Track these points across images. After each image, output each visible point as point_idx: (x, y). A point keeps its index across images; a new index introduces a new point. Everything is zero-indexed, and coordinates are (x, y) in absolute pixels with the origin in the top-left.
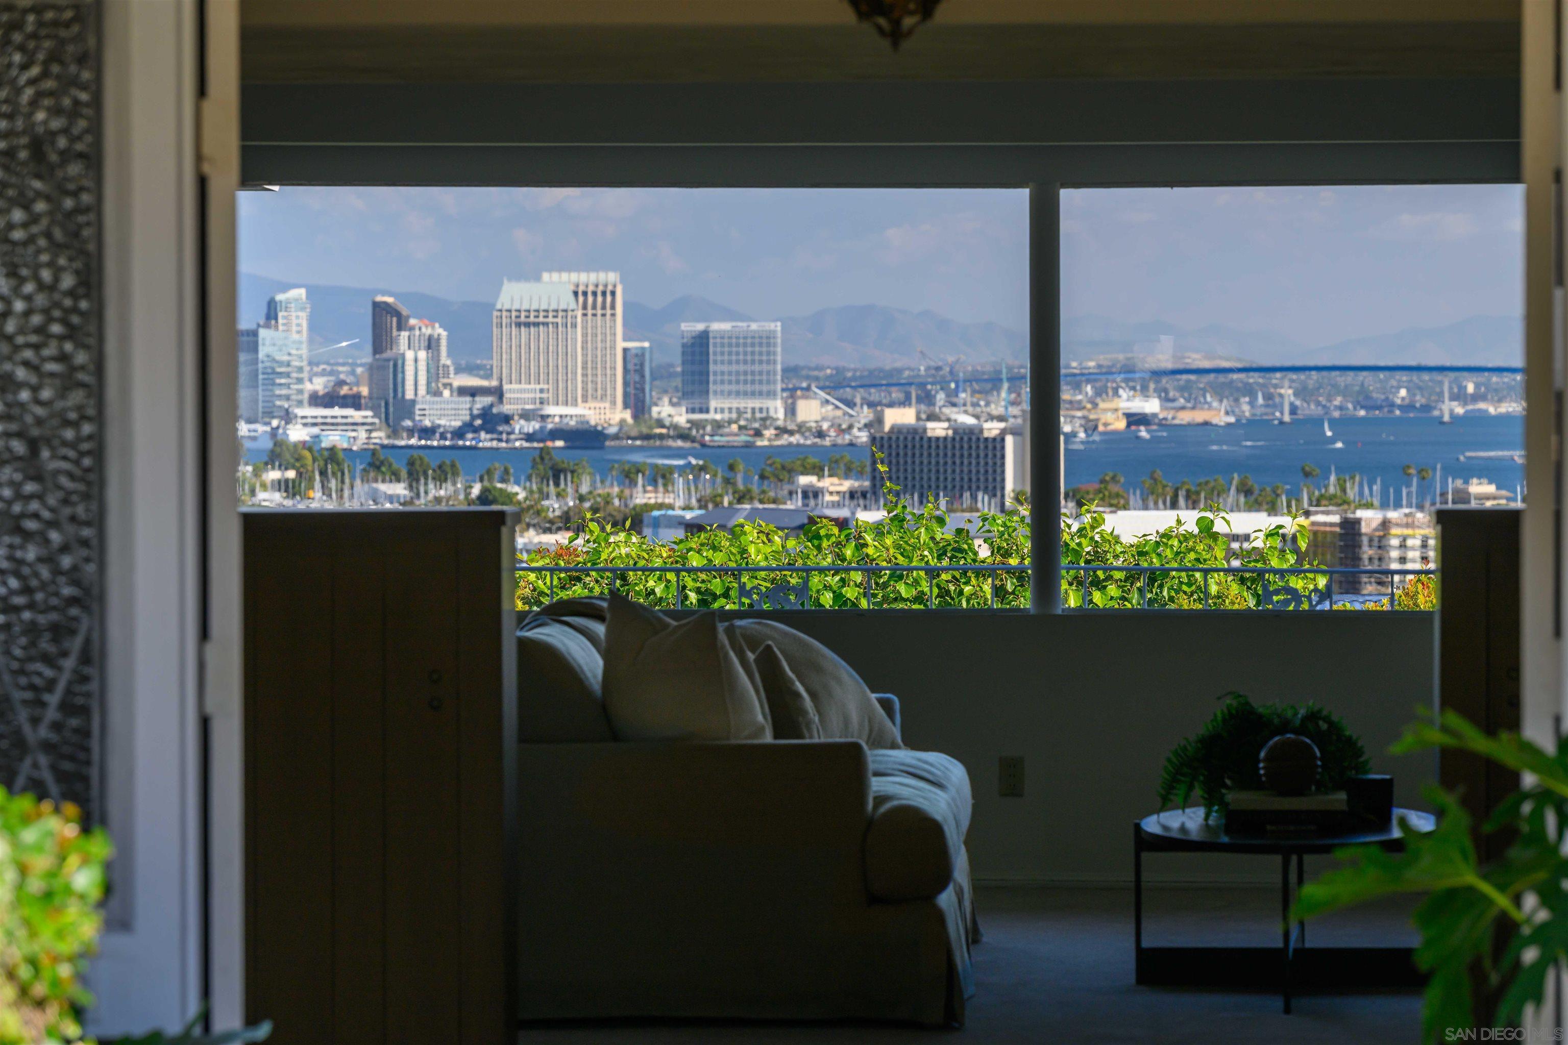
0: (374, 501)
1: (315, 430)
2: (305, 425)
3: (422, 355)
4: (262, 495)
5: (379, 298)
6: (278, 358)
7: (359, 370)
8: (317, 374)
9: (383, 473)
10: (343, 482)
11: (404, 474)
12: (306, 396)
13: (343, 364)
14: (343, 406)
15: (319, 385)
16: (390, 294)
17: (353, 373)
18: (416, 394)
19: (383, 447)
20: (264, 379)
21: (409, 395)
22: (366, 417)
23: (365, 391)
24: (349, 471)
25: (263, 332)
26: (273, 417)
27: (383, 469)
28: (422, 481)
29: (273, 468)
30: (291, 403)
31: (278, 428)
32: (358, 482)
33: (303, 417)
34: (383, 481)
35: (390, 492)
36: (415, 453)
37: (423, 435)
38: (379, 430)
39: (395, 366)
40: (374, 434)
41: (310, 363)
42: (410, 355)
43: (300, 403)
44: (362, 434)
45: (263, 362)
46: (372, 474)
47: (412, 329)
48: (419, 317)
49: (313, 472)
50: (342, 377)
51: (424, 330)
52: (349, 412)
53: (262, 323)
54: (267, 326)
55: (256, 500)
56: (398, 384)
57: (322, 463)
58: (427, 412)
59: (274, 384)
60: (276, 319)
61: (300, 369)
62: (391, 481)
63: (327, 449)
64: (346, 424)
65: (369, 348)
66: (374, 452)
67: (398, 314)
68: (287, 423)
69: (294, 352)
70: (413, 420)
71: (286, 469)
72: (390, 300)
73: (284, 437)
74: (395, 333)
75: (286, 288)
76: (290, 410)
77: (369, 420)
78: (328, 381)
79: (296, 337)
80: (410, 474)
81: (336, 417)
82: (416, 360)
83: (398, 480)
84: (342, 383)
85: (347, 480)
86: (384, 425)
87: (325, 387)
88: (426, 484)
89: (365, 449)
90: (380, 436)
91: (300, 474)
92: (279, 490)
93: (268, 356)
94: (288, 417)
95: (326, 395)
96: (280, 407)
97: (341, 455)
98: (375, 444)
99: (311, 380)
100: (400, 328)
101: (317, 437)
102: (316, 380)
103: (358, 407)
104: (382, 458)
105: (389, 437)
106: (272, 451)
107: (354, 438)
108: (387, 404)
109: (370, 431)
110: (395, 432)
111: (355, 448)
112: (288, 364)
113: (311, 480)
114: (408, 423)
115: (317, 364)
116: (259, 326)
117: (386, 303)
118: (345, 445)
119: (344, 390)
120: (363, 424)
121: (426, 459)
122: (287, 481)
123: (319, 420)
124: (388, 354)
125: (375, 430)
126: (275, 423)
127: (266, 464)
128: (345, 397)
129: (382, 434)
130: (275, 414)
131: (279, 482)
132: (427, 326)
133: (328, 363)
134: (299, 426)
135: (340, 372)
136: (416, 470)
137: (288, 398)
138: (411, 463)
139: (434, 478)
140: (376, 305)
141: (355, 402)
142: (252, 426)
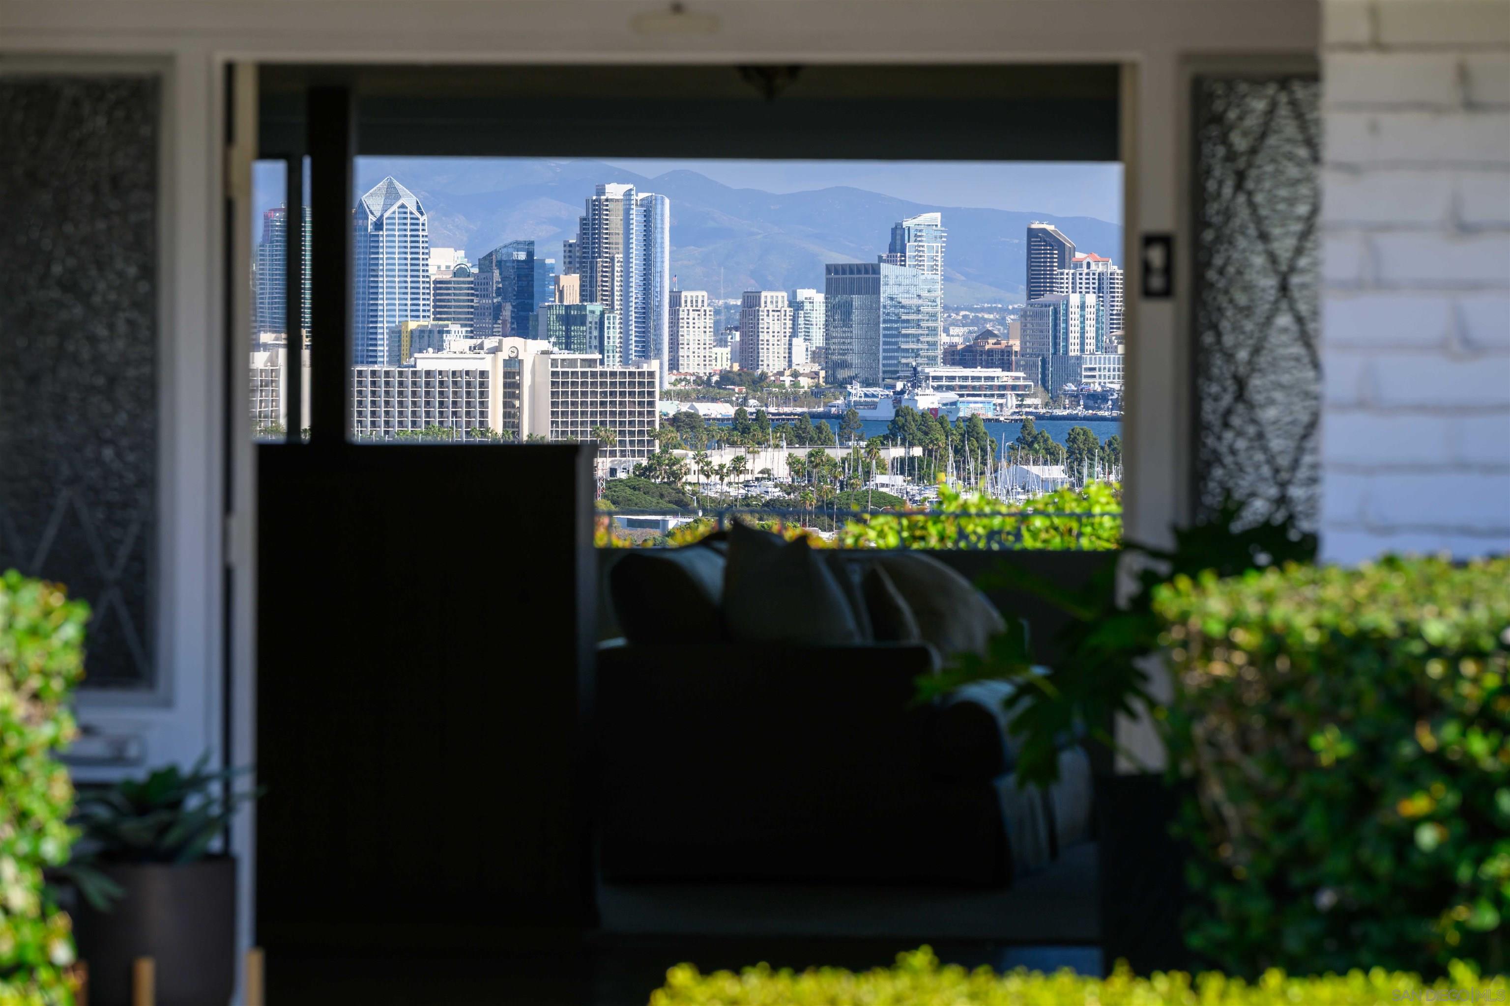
0: (1024, 488)
1: (952, 396)
2: (938, 388)
3: (1091, 299)
4: (880, 479)
5: (1036, 226)
6: (905, 302)
7: (1010, 318)
8: (955, 324)
9: (1037, 452)
10: (984, 463)
11: (1063, 453)
12: (939, 353)
13: (990, 311)
14: (989, 365)
15: (958, 337)
16: (1051, 220)
17: (1002, 322)
18: (1082, 350)
19: (1039, 417)
20: (885, 329)
21: (1074, 351)
22: (1018, 378)
23: (1016, 345)
24: (993, 450)
25: (885, 268)
26: (898, 378)
27: (1036, 446)
28: (1086, 463)
29: (895, 445)
30: (920, 360)
31: (902, 392)
32: (1004, 463)
33: (935, 378)
34: (1036, 463)
35: (1045, 476)
36: (1078, 426)
37: (1091, 403)
38: (1034, 395)
39: (1056, 312)
40: (1028, 401)
41: (946, 308)
42: (1075, 299)
43: (932, 361)
44: (1012, 401)
45: (885, 307)
46: (1021, 453)
47: (1078, 265)
48: (1088, 252)
49: (946, 449)
50: (989, 326)
51: (1093, 267)
52: (997, 372)
53: (884, 256)
54: (891, 261)
55: (871, 485)
56: (1059, 335)
57: (957, 438)
58: (1097, 373)
59: (900, 335)
60: (903, 252)
61: (933, 316)
62: (1045, 463)
63: (965, 420)
64: (991, 388)
65: (1023, 288)
66: (1024, 425)
67: (1061, 246)
68: (914, 386)
69: (925, 294)
70: (1079, 383)
71: (912, 445)
72: (1050, 228)
73: (910, 405)
74: (1057, 271)
75: (917, 210)
76: (919, 369)
77: (1021, 383)
78: (970, 332)
79: (928, 275)
80: (1071, 452)
81: (978, 378)
82: (1083, 307)
83: (1056, 462)
84: (989, 334)
85: (990, 462)
86: (1040, 388)
87: (966, 339)
88: (1091, 466)
89: (1016, 421)
90: (1036, 402)
91: (929, 452)
92: (902, 473)
93: (892, 299)
94: (916, 379)
95: (968, 349)
96: (907, 365)
97: (982, 428)
98: (1027, 413)
99: (946, 331)
100: (1062, 265)
101: (954, 403)
102: (953, 330)
103: (1006, 366)
104: (1035, 432)
105: (1046, 405)
106: (894, 422)
107: (1001, 405)
108: (1044, 362)
109: (1022, 397)
110: (1054, 400)
111: (1002, 419)
112: (918, 311)
113: (943, 458)
114: (1071, 387)
115: (957, 310)
116: (880, 259)
117: (1044, 231)
118: (990, 415)
119: (990, 344)
120: (1014, 388)
121: (1092, 434)
122: (912, 459)
123: (957, 383)
124: (1047, 298)
125: (1028, 396)
126: (899, 386)
127: (886, 437)
128: (990, 352)
129: (1037, 401)
130: (901, 374)
131: (902, 460)
132: (1097, 262)
133: (971, 310)
134: (930, 391)
135: (987, 321)
136: (1079, 449)
137: (916, 354)
138: (1072, 439)
139: (1102, 459)
140: (1031, 233)
141: (1003, 360)
142: (871, 390)
